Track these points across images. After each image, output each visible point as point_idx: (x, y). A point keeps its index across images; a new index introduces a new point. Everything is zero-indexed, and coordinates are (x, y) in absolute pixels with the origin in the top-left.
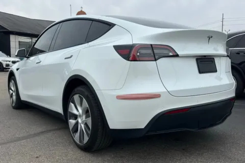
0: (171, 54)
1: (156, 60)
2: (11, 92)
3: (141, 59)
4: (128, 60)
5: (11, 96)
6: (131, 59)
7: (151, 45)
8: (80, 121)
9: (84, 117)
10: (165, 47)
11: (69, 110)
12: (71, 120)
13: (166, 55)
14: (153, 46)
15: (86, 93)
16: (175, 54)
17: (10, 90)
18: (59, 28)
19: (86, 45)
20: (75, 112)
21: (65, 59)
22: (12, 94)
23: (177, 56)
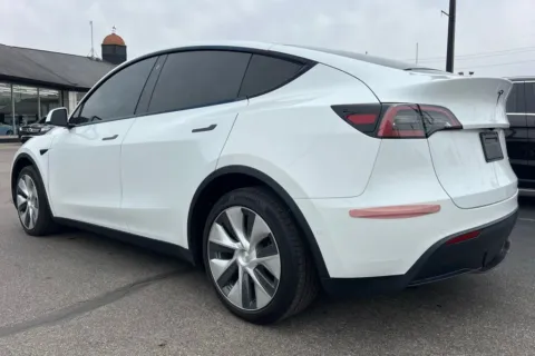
0: (449, 125)
1: (427, 136)
2: (21, 199)
3: (402, 134)
4: (376, 136)
5: (24, 208)
6: (380, 133)
7: (418, 105)
8: (242, 261)
9: (254, 253)
10: (441, 110)
11: (211, 239)
12: (214, 260)
13: (442, 127)
14: (422, 108)
15: (264, 204)
16: (455, 125)
17: (20, 197)
18: (158, 67)
19: (243, 103)
20: (227, 241)
21: (194, 131)
22: (26, 203)
23: (459, 128)
